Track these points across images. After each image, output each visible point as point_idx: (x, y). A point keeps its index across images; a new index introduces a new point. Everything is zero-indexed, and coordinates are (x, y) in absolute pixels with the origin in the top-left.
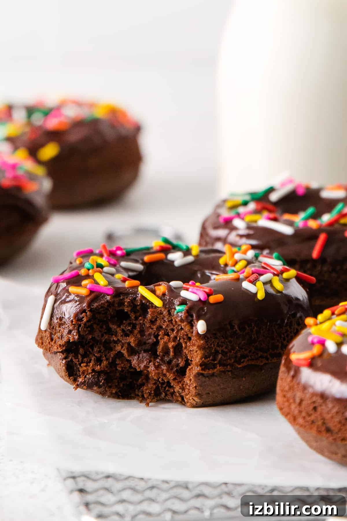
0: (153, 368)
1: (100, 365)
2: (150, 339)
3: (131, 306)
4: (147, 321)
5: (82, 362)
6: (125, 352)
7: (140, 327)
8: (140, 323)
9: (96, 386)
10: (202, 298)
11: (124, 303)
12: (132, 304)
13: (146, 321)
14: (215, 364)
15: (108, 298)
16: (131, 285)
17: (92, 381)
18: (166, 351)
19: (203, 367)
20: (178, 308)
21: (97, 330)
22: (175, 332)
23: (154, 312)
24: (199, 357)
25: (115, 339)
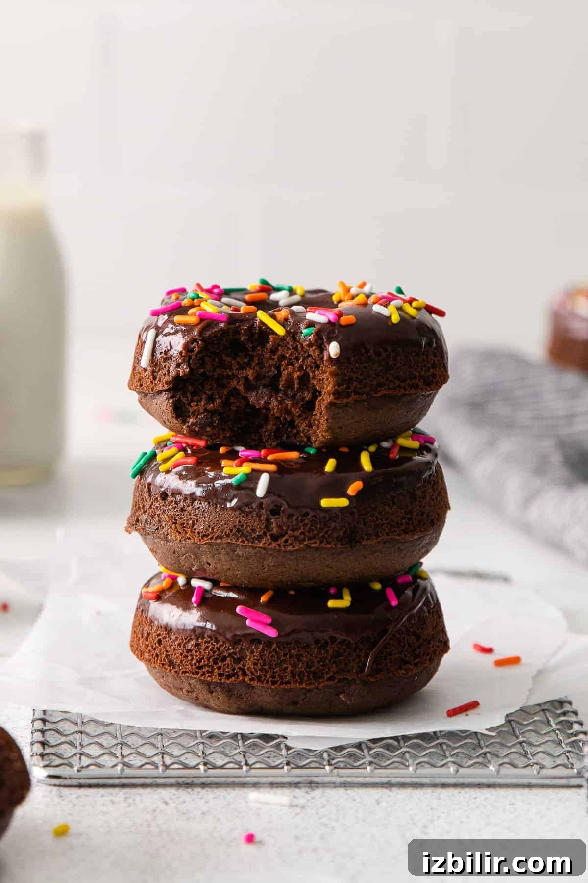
0: (276, 403)
1: (213, 403)
2: (269, 371)
3: (248, 334)
4: (267, 350)
5: (192, 401)
6: (241, 388)
7: (258, 359)
8: (258, 355)
9: (210, 426)
10: (332, 320)
11: (240, 332)
12: (248, 333)
13: (265, 350)
14: (350, 392)
15: (222, 325)
16: (247, 311)
17: (205, 422)
18: (290, 384)
19: (336, 395)
20: (304, 331)
21: (209, 363)
22: (301, 360)
23: (276, 338)
24: (331, 385)
25: (230, 373)
